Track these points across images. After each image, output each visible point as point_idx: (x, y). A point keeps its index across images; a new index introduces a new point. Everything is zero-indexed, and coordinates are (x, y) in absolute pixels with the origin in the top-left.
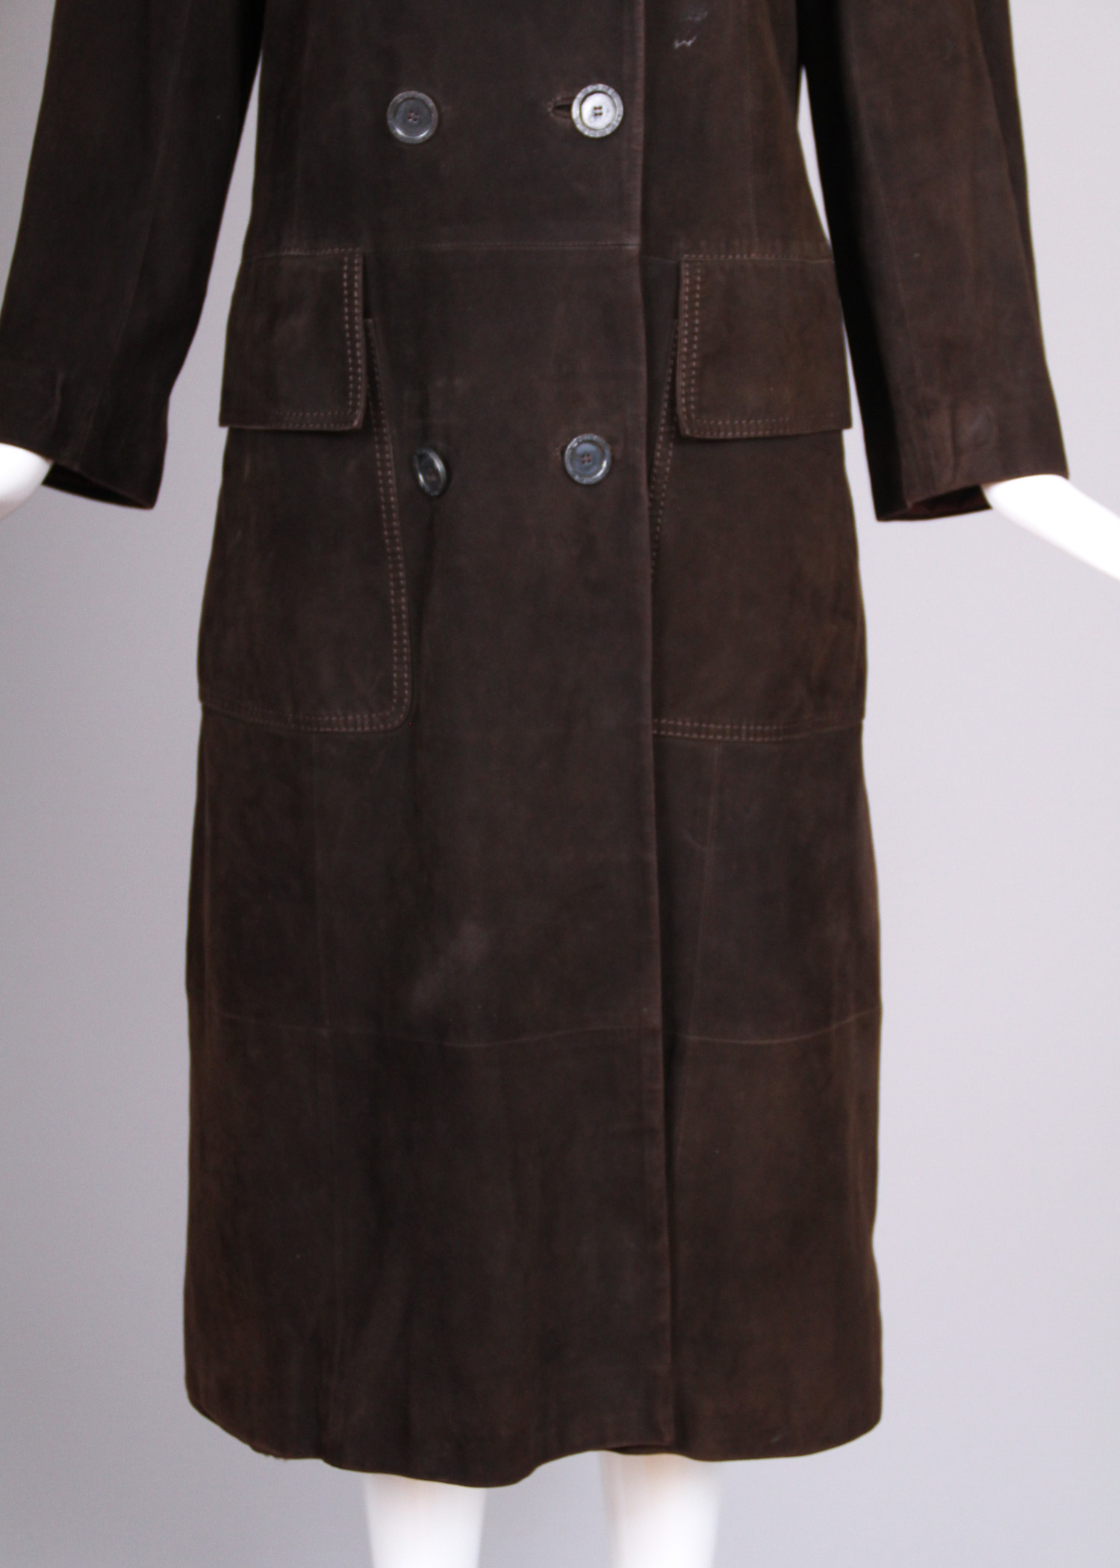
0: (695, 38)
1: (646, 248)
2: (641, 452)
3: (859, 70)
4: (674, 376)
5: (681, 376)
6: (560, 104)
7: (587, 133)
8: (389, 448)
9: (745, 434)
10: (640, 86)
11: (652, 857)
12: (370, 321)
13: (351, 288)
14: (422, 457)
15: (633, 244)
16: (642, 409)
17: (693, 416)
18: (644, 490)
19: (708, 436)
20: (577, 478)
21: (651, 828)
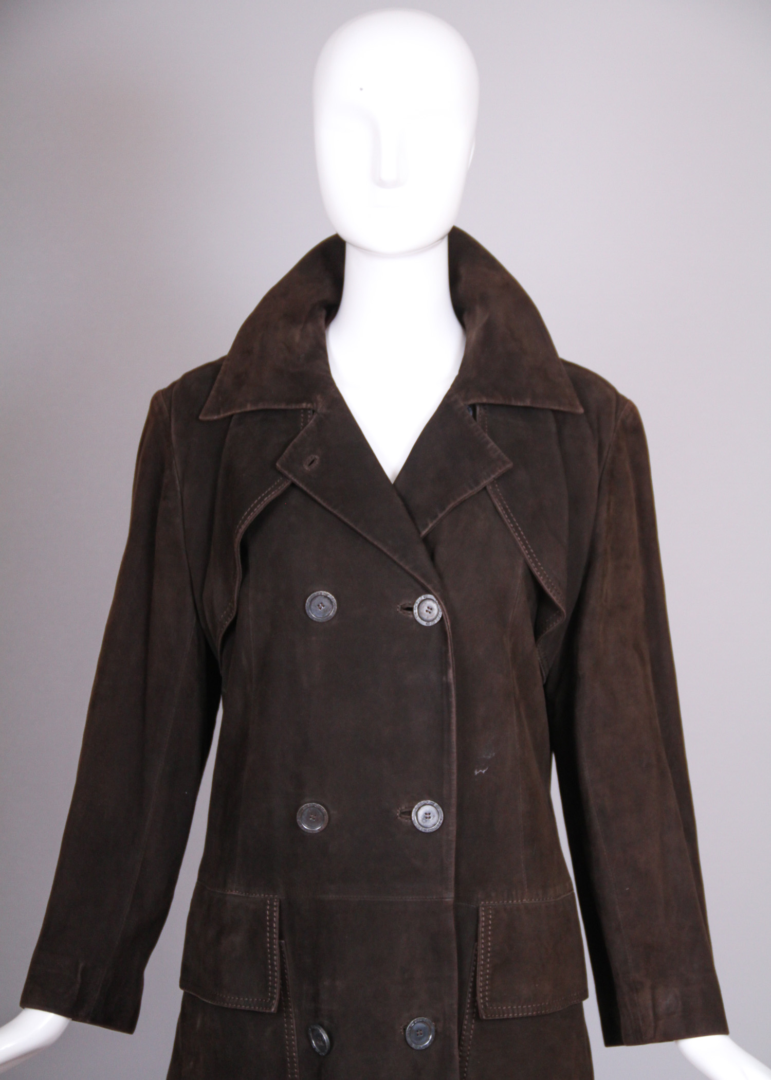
0: (487, 769)
1: (457, 897)
2: (455, 1028)
3: (588, 773)
4: (475, 977)
5: (480, 979)
6: (404, 811)
7: (421, 829)
8: (293, 1021)
9: (521, 1015)
10: (454, 801)
12: (283, 941)
13: (271, 921)
14: (313, 1030)
15: (450, 897)
16: (455, 1001)
17: (487, 1004)
18: (456, 1052)
19: (497, 1017)
20: (413, 1046)
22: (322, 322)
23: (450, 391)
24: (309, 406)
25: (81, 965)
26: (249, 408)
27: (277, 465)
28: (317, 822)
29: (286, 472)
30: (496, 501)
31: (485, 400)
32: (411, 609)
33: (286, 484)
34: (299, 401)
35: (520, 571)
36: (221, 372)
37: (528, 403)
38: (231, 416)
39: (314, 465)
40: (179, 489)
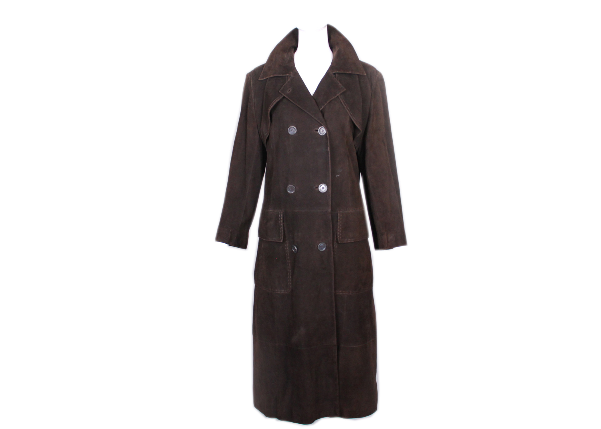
0: (340, 175)
1: (332, 210)
2: (331, 245)
3: (369, 176)
4: (337, 232)
6: (316, 187)
7: (321, 192)
8: (287, 244)
9: (350, 242)
10: (330, 184)
11: (334, 315)
12: (284, 223)
13: (281, 218)
14: (293, 247)
15: (329, 210)
16: (332, 238)
17: (340, 239)
18: (332, 252)
19: (343, 242)
20: (320, 250)
21: (334, 310)
22: (293, 52)
23: (328, 69)
24: (289, 75)
25: (231, 230)
26: (272, 76)
27: (280, 91)
28: (292, 190)
29: (282, 93)
30: (341, 100)
31: (338, 72)
32: (318, 131)
33: (282, 97)
34: (286, 74)
35: (348, 119)
36: (264, 67)
37: (350, 72)
38: (267, 79)
39: (290, 91)
40: (253, 100)
